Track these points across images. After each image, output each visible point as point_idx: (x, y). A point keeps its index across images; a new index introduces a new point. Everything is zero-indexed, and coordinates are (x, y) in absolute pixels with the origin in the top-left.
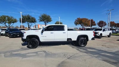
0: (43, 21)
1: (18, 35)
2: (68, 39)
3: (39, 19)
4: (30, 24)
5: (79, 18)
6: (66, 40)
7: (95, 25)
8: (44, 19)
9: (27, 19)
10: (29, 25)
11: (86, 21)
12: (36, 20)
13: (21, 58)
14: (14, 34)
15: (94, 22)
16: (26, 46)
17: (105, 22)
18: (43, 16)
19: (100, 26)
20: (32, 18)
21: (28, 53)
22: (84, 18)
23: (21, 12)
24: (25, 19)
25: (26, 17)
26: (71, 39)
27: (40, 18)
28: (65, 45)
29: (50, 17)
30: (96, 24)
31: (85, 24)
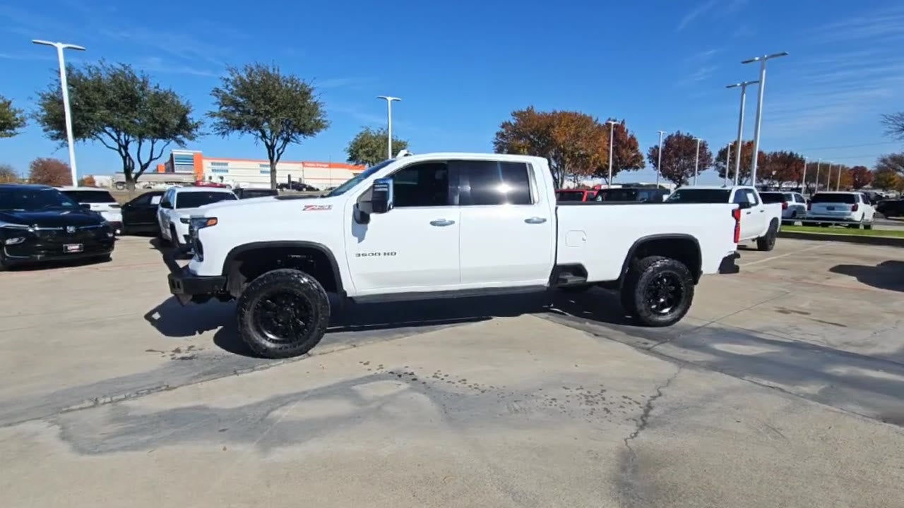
0: (255, 125)
1: (74, 248)
2: (558, 270)
3: (216, 109)
4: (141, 150)
5: (530, 111)
6: (544, 281)
7: (634, 163)
8: (264, 108)
9: (110, 105)
10: (126, 157)
11: (577, 136)
12: (193, 117)
13: (246, 452)
14: (32, 238)
15: (632, 144)
16: (205, 341)
17: (703, 147)
18: (246, 89)
19: (668, 174)
20: (160, 100)
21: (281, 401)
22: (564, 114)
23: (60, 46)
24: (92, 106)
25: (99, 88)
26: (579, 270)
27: (225, 100)
28: (516, 313)
29: (306, 94)
30: (646, 160)
31: (572, 156)
